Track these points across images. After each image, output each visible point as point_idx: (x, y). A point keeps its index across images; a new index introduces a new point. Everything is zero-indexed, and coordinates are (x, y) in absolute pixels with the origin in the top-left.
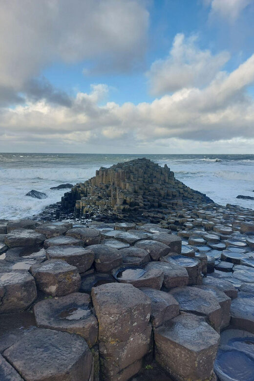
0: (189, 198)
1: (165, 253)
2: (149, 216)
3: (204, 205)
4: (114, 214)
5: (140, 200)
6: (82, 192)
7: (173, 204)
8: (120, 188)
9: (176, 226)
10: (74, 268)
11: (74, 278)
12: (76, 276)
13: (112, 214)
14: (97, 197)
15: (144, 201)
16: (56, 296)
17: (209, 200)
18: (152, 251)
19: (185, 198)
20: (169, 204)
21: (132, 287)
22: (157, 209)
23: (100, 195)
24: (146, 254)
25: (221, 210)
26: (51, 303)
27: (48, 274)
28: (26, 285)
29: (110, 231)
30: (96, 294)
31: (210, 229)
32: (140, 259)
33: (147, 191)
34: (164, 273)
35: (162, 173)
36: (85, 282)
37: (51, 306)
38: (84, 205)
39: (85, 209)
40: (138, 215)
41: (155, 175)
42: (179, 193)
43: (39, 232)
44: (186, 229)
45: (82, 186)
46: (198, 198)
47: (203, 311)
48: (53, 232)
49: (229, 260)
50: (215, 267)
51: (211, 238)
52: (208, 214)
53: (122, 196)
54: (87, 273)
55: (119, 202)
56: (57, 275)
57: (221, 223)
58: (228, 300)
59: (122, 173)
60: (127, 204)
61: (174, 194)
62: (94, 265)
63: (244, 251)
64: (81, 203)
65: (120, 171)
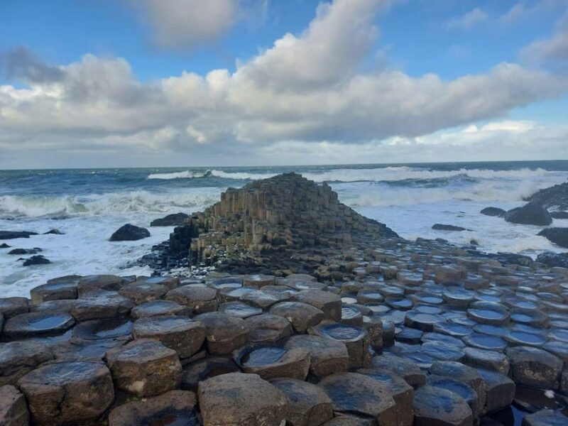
0: (361, 231)
1: (316, 321)
2: (301, 260)
3: (384, 241)
4: (248, 258)
5: (287, 236)
6: (201, 226)
7: (337, 240)
8: (258, 219)
9: (341, 273)
10: (173, 352)
11: (172, 368)
12: (174, 365)
13: (245, 257)
14: (222, 233)
15: (294, 237)
16: (144, 397)
17: (390, 233)
18: (295, 319)
19: (355, 231)
20: (331, 240)
21: (258, 380)
22: (312, 249)
23: (227, 229)
24: (286, 324)
25: (408, 248)
26: (135, 409)
27: (131, 364)
28: (96, 382)
29: (235, 289)
30: (203, 393)
31: (391, 277)
32: (276, 332)
33: (298, 222)
34: (311, 354)
35: (319, 195)
36: (191, 372)
37: (135, 414)
38: (203, 246)
39: (206, 251)
40: (285, 258)
41: (309, 197)
42: (346, 223)
43: (124, 295)
44: (356, 278)
45: (200, 217)
46: (374, 230)
47: (368, 411)
48: (145, 294)
49: (416, 326)
50: (395, 338)
51: (391, 291)
52: (389, 254)
53: (260, 230)
54: (195, 357)
55: (256, 239)
56: (144, 365)
57: (409, 268)
58: (410, 391)
59: (260, 195)
60: (268, 242)
61: (338, 225)
62: (205, 345)
63: (439, 311)
64: (198, 243)
65: (257, 192)
